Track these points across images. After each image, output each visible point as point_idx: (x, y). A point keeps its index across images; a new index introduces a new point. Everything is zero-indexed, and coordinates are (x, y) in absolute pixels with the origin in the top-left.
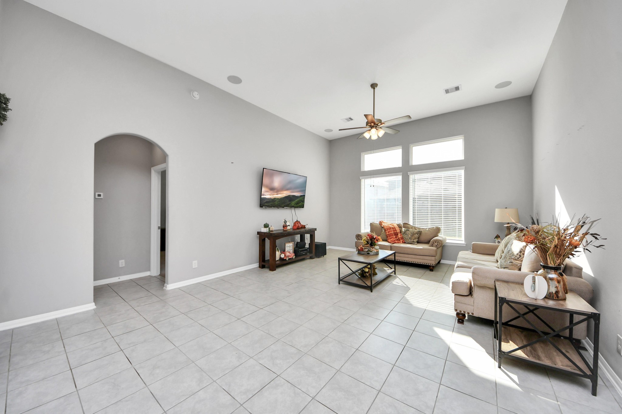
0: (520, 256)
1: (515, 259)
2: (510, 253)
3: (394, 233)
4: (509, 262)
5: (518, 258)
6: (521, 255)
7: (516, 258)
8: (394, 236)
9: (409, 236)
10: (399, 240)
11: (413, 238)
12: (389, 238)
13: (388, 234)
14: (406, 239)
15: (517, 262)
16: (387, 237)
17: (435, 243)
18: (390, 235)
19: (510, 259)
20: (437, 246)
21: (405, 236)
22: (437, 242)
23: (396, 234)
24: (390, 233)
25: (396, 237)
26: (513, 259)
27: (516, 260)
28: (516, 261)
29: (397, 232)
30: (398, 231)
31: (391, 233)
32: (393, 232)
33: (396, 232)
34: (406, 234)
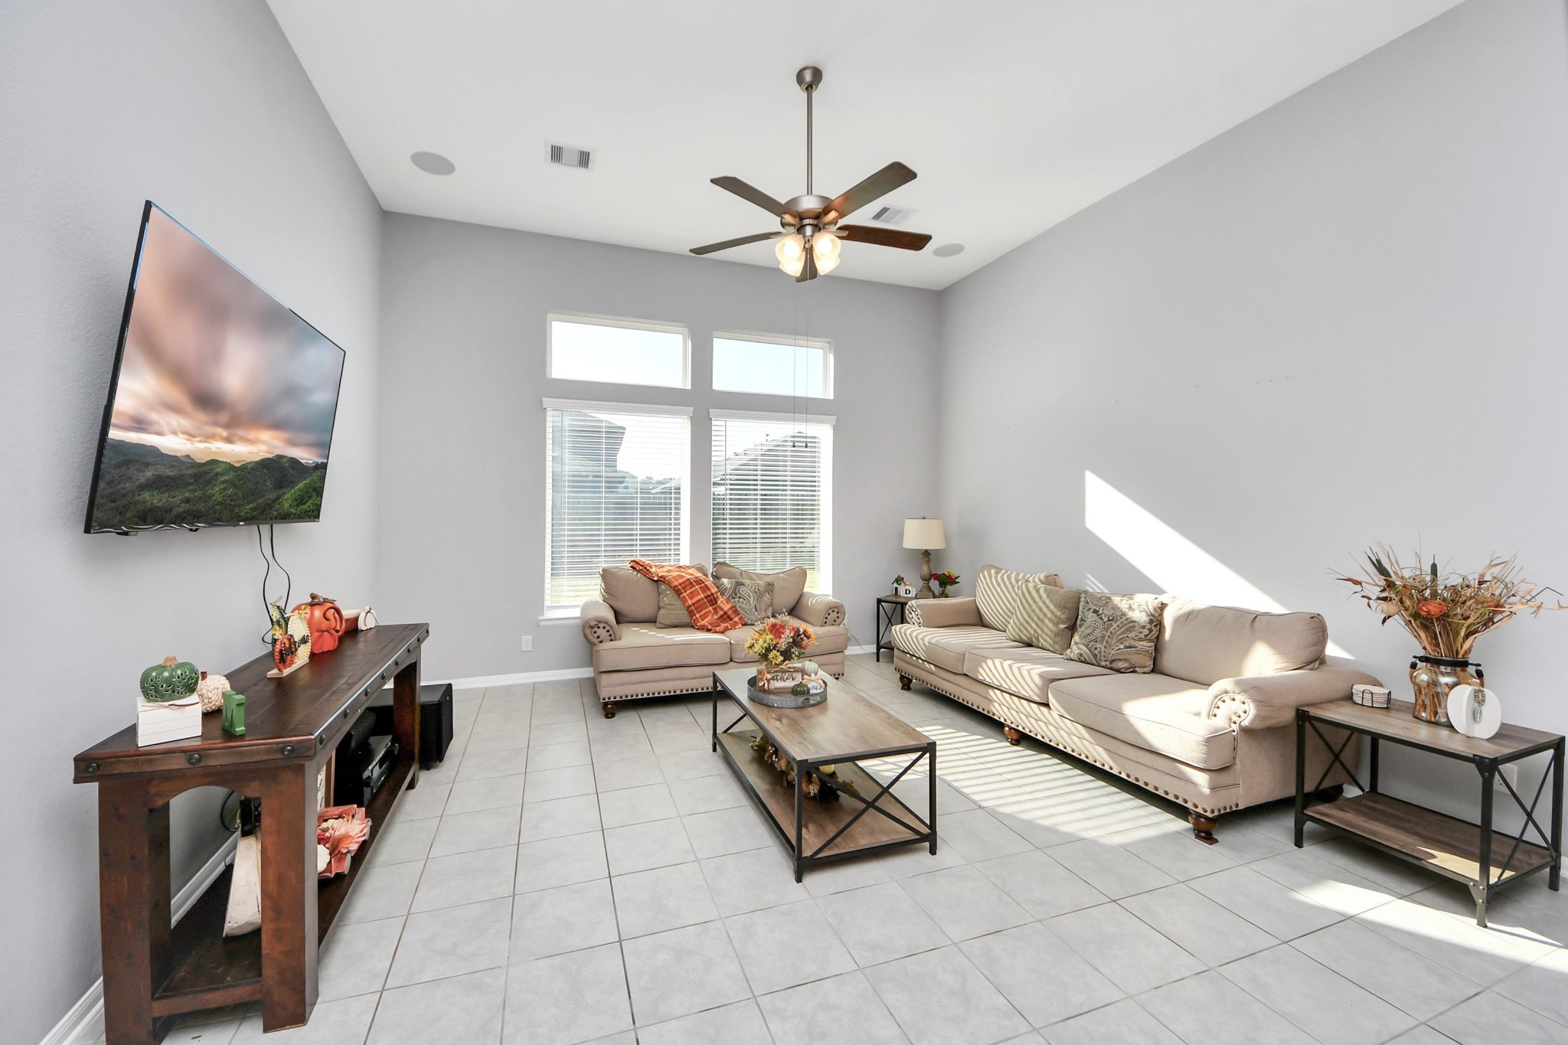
0: (1151, 630)
1: (1137, 638)
2: (1115, 626)
3: (706, 597)
4: (1122, 646)
5: (1146, 636)
6: (1153, 628)
7: (1142, 636)
8: (710, 608)
9: (751, 600)
10: (725, 617)
11: (763, 606)
12: (698, 615)
13: (693, 604)
14: (747, 613)
15: (1144, 643)
16: (691, 614)
17: (832, 613)
18: (699, 606)
19: (1125, 640)
20: (837, 619)
21: (740, 604)
22: (836, 610)
23: (711, 600)
24: (695, 600)
25: (716, 612)
26: (1133, 638)
27: (1141, 640)
28: (1141, 643)
29: (712, 594)
30: (714, 590)
31: (699, 597)
32: (702, 596)
33: (709, 593)
34: (740, 597)
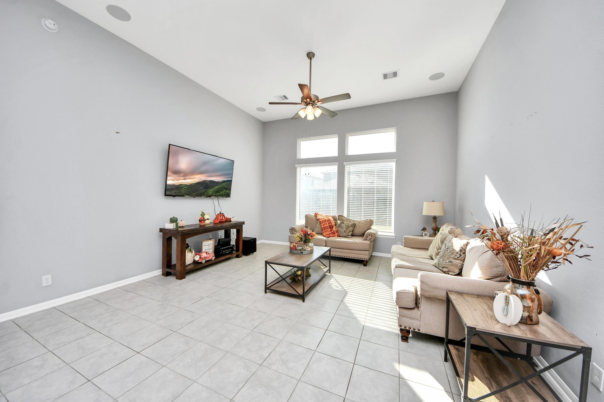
0: (460, 255)
1: (454, 258)
2: (448, 251)
3: (329, 226)
4: (448, 261)
5: (458, 258)
6: (462, 254)
7: (456, 257)
8: (329, 230)
9: (344, 229)
10: (333, 233)
11: (348, 231)
12: (324, 231)
13: (323, 227)
14: (341, 232)
15: (457, 261)
16: (322, 230)
17: (369, 237)
18: (325, 228)
19: (449, 258)
20: (371, 239)
21: (340, 229)
22: (371, 235)
23: (331, 227)
24: (325, 226)
25: (331, 230)
26: (452, 258)
27: (456, 259)
28: (456, 261)
29: (332, 225)
30: (333, 224)
31: (326, 225)
32: (328, 225)
33: (331, 225)
34: (341, 227)
